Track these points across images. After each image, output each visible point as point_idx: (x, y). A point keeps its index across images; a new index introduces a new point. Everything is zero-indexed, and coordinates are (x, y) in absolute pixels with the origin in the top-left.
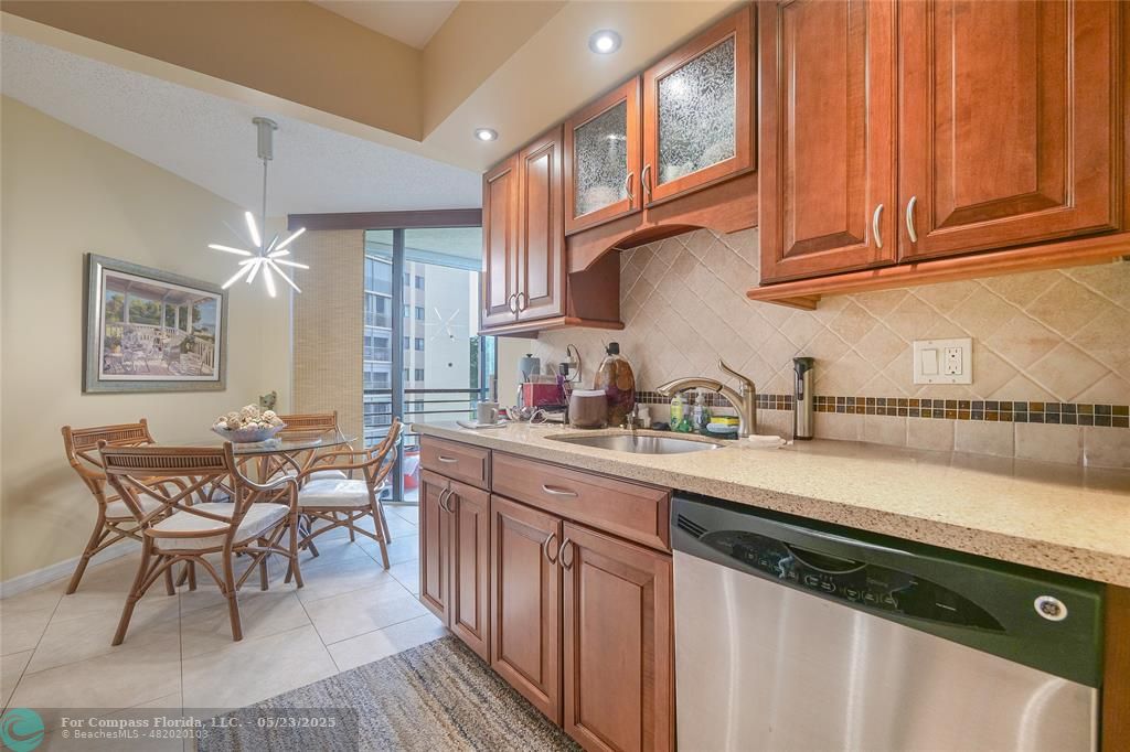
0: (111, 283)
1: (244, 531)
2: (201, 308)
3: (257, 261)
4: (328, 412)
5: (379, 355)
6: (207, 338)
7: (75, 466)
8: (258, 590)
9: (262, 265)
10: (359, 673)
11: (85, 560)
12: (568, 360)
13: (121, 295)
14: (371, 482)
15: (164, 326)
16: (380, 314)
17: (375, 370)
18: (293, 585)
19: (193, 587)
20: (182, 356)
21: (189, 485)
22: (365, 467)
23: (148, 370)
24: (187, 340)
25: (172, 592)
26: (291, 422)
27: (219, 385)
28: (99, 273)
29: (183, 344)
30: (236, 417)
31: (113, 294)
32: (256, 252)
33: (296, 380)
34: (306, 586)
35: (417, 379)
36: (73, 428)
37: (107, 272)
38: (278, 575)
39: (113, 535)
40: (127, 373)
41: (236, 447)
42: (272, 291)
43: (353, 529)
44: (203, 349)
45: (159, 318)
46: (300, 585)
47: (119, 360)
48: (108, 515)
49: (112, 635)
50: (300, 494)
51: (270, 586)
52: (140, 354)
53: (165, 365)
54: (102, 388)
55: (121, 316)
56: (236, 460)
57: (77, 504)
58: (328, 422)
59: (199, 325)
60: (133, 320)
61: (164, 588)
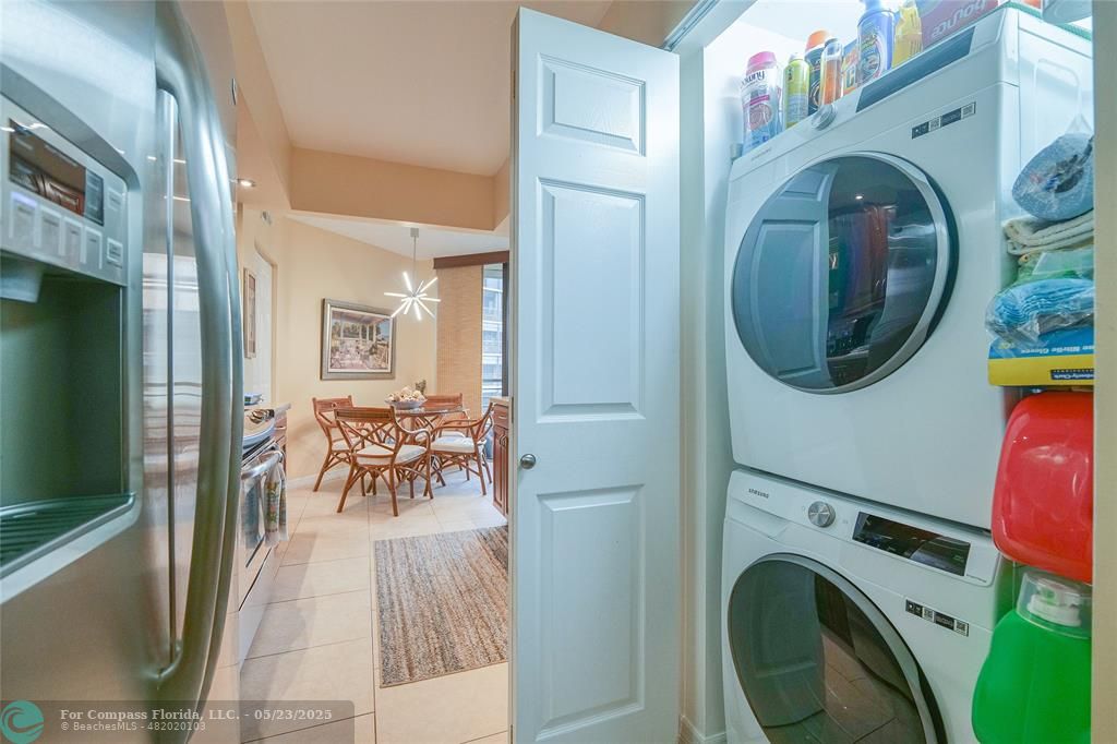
0: (335, 314)
1: (401, 458)
2: (381, 326)
3: (410, 300)
4: (458, 394)
6: (384, 345)
7: (319, 420)
8: (409, 498)
9: (413, 302)
10: (454, 534)
11: (322, 474)
13: (339, 321)
14: (475, 438)
15: (360, 339)
18: (428, 497)
19: (374, 493)
20: (371, 357)
22: (471, 427)
23: (352, 366)
24: (374, 347)
25: (364, 495)
26: (431, 400)
27: (391, 375)
28: (329, 310)
29: (371, 350)
30: (398, 394)
31: (335, 321)
32: (409, 295)
33: (439, 372)
34: (435, 498)
36: (319, 399)
37: (333, 309)
38: (420, 493)
39: (336, 460)
40: (341, 368)
41: (396, 411)
42: (419, 317)
43: (468, 470)
44: (381, 352)
45: (358, 334)
46: (432, 498)
47: (337, 360)
48: (333, 448)
49: (337, 508)
50: (432, 444)
51: (416, 497)
52: (349, 356)
53: (361, 363)
54: (330, 376)
55: (339, 335)
56: (397, 419)
57: (317, 443)
58: (457, 401)
59: (380, 337)
60: (345, 336)
61: (360, 493)
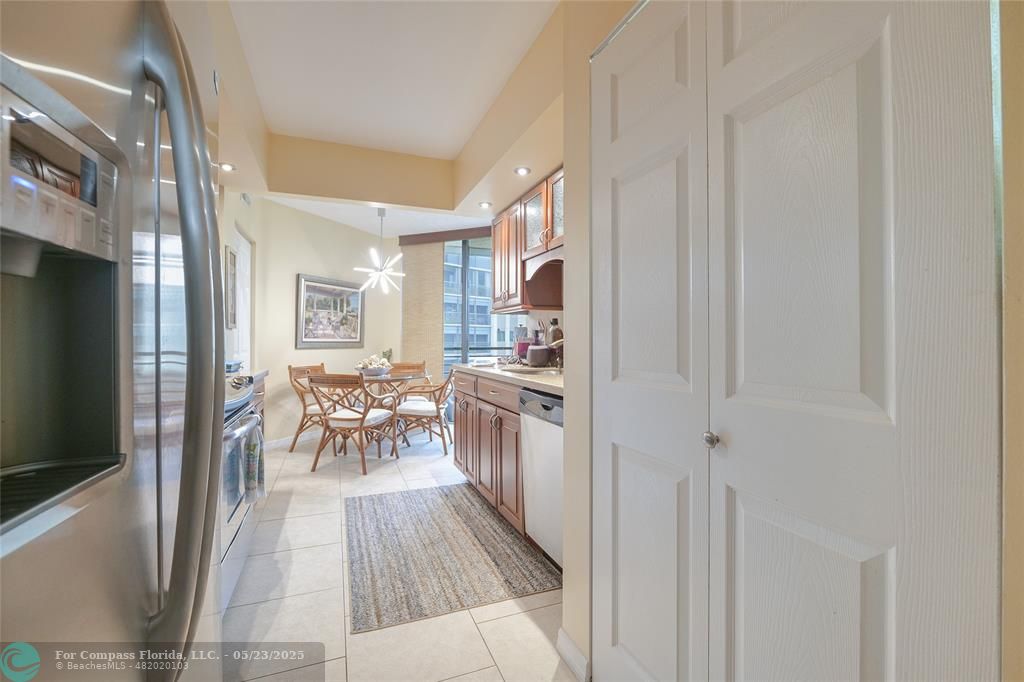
0: (309, 288)
1: (369, 421)
2: (351, 298)
3: (377, 274)
4: (421, 361)
5: (480, 320)
6: (354, 316)
7: (294, 386)
8: (377, 458)
9: (380, 276)
10: (418, 491)
11: (297, 436)
12: (539, 329)
13: (312, 294)
14: (437, 402)
15: (332, 311)
16: (482, 286)
17: (478, 333)
18: (395, 456)
19: (345, 453)
20: (341, 327)
21: (342, 394)
22: (434, 392)
23: (325, 336)
24: (344, 318)
25: (336, 456)
26: (397, 367)
27: (360, 344)
28: (303, 283)
29: (341, 321)
30: (367, 361)
31: (309, 294)
32: (376, 270)
33: (404, 341)
34: (401, 458)
35: (499, 339)
36: (293, 366)
37: (307, 283)
38: (387, 453)
39: (310, 423)
40: (315, 337)
41: (365, 378)
42: (385, 291)
43: (431, 431)
44: (352, 323)
45: (330, 306)
46: (398, 458)
47: (311, 330)
48: (307, 412)
49: (311, 467)
50: (398, 408)
51: (383, 457)
52: (321, 327)
53: (332, 333)
54: (304, 346)
55: (312, 307)
56: (366, 385)
57: (293, 408)
58: (420, 368)
59: (350, 309)
60: (318, 308)
61: (332, 453)
